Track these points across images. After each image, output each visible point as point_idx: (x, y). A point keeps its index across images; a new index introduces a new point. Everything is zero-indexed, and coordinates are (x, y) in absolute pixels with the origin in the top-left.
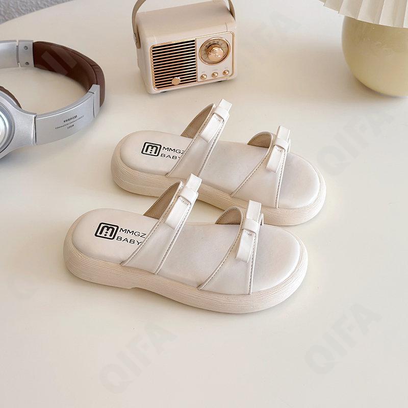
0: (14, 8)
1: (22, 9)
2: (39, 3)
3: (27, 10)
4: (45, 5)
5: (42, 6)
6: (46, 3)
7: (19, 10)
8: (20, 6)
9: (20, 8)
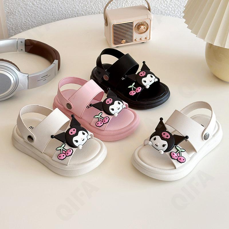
0: (20, 27)
1: (24, 27)
2: (33, 24)
3: (27, 28)
4: (36, 25)
5: (34, 25)
6: (37, 24)
7: (22, 28)
8: (23, 26)
9: (23, 27)
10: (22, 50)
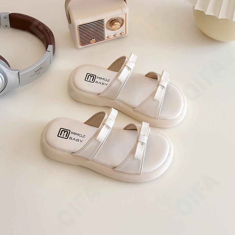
10: (6, 26)
